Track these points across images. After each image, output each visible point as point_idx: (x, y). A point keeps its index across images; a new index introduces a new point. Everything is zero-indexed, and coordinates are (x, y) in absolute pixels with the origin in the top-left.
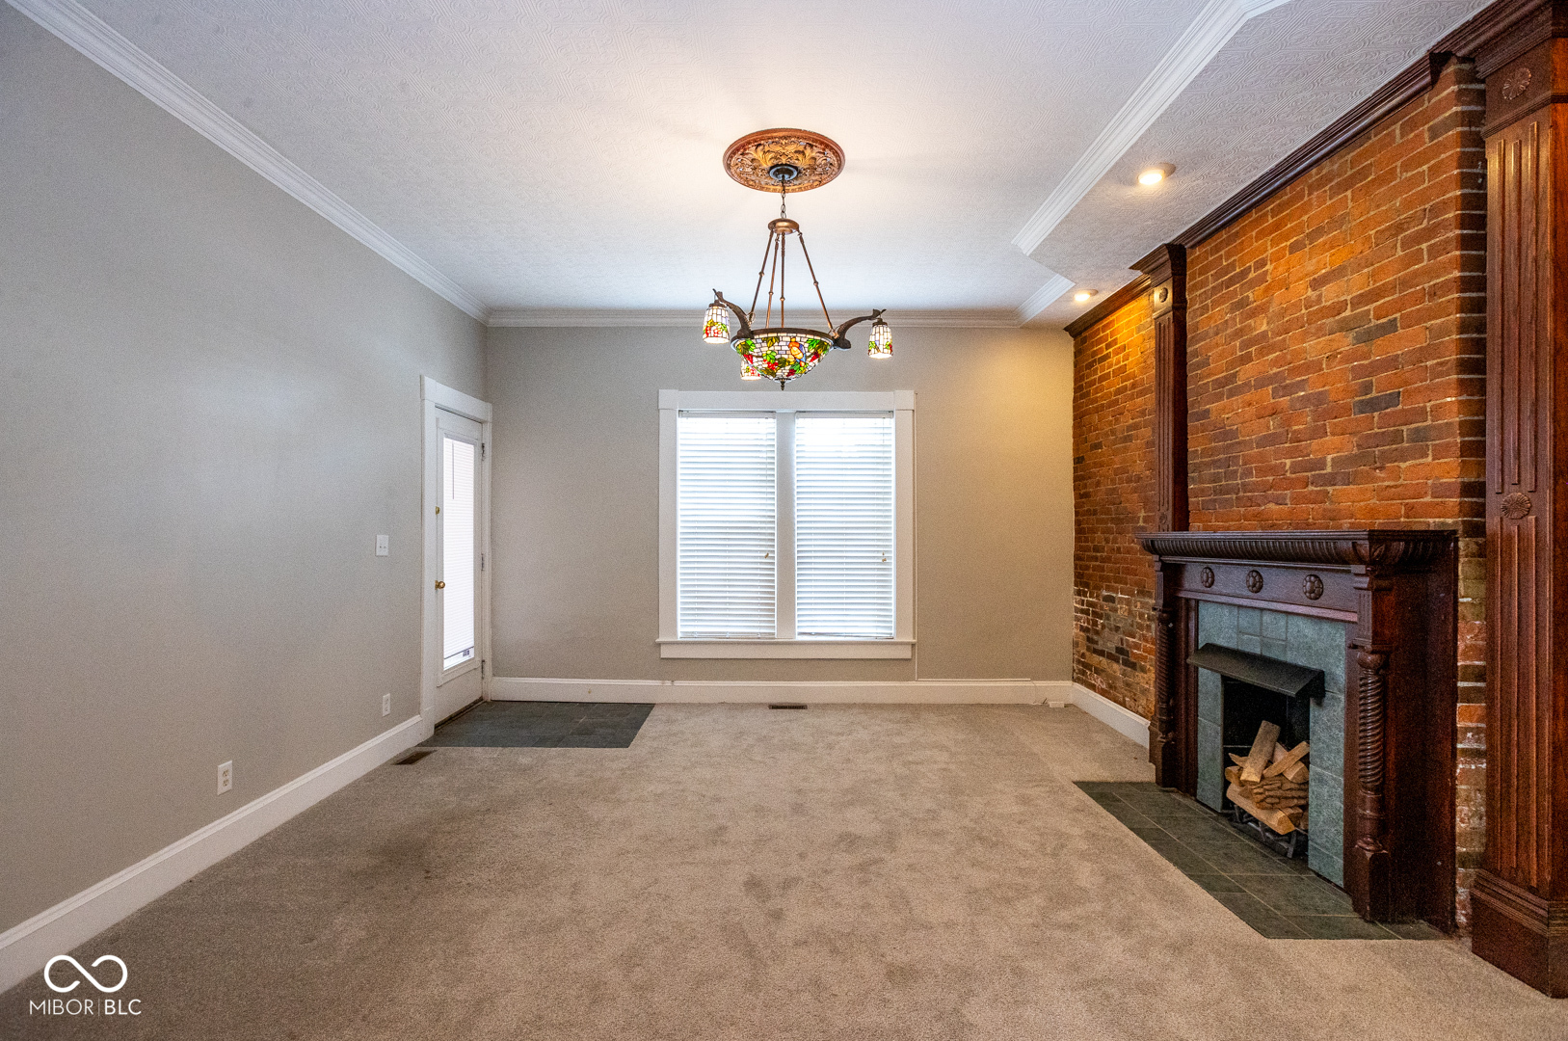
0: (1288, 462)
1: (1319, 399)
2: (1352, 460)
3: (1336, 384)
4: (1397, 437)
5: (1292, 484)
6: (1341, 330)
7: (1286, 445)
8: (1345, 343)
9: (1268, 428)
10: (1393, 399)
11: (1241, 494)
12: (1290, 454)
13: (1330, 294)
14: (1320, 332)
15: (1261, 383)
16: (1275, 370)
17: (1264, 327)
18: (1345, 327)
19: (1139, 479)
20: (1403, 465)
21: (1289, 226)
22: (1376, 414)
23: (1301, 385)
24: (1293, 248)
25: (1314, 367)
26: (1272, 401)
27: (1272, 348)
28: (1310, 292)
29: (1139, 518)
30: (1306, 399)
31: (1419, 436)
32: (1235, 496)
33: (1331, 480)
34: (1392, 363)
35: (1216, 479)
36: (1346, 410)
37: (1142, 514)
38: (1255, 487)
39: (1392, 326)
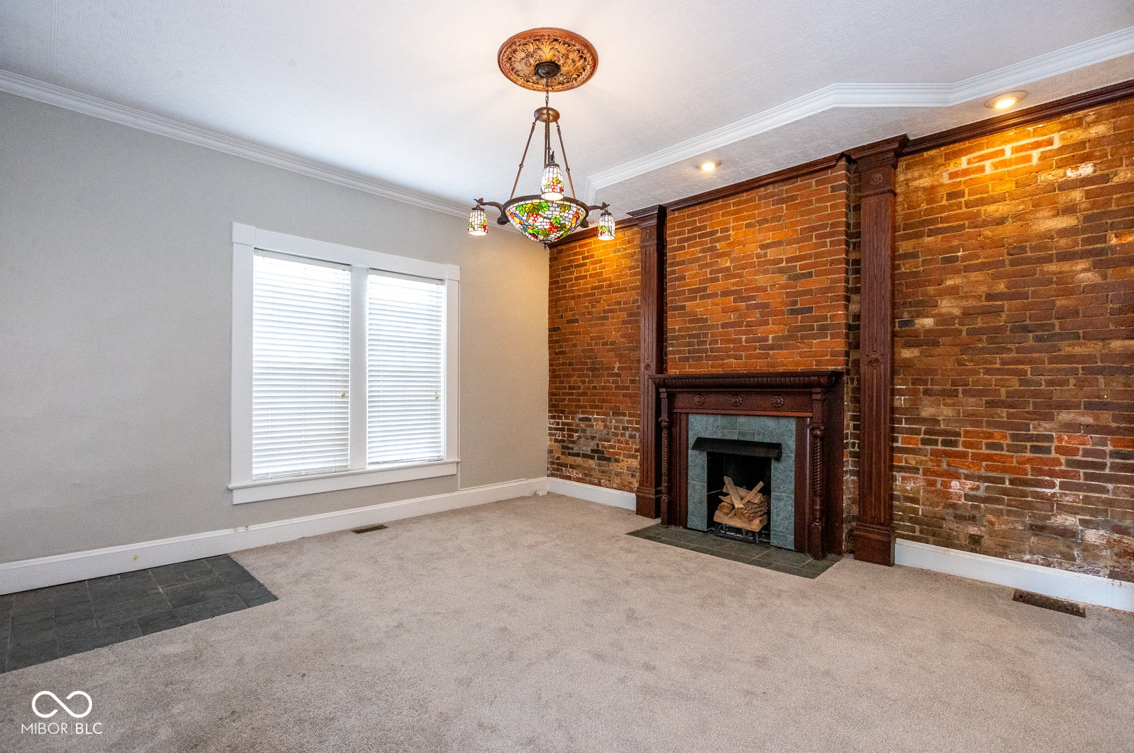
0: (744, 337)
1: (766, 306)
2: (784, 338)
3: (776, 299)
4: (812, 328)
5: (746, 349)
6: (780, 272)
7: (743, 328)
8: (783, 279)
9: (730, 318)
10: (810, 310)
11: (709, 353)
12: (745, 333)
13: (771, 254)
14: (766, 272)
15: (725, 294)
16: (735, 288)
17: (728, 264)
18: (781, 271)
19: (613, 343)
20: (814, 341)
21: (745, 213)
22: (799, 316)
23: (753, 298)
24: (748, 226)
25: (764, 289)
26: (733, 304)
27: (734, 276)
28: (759, 251)
29: (615, 367)
30: (757, 306)
31: (823, 328)
32: (704, 355)
33: (772, 347)
34: (809, 292)
35: (690, 344)
36: (782, 313)
37: (617, 365)
38: (719, 350)
39: (810, 275)
